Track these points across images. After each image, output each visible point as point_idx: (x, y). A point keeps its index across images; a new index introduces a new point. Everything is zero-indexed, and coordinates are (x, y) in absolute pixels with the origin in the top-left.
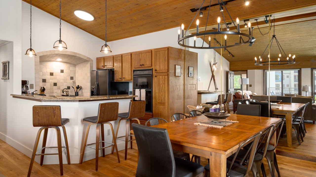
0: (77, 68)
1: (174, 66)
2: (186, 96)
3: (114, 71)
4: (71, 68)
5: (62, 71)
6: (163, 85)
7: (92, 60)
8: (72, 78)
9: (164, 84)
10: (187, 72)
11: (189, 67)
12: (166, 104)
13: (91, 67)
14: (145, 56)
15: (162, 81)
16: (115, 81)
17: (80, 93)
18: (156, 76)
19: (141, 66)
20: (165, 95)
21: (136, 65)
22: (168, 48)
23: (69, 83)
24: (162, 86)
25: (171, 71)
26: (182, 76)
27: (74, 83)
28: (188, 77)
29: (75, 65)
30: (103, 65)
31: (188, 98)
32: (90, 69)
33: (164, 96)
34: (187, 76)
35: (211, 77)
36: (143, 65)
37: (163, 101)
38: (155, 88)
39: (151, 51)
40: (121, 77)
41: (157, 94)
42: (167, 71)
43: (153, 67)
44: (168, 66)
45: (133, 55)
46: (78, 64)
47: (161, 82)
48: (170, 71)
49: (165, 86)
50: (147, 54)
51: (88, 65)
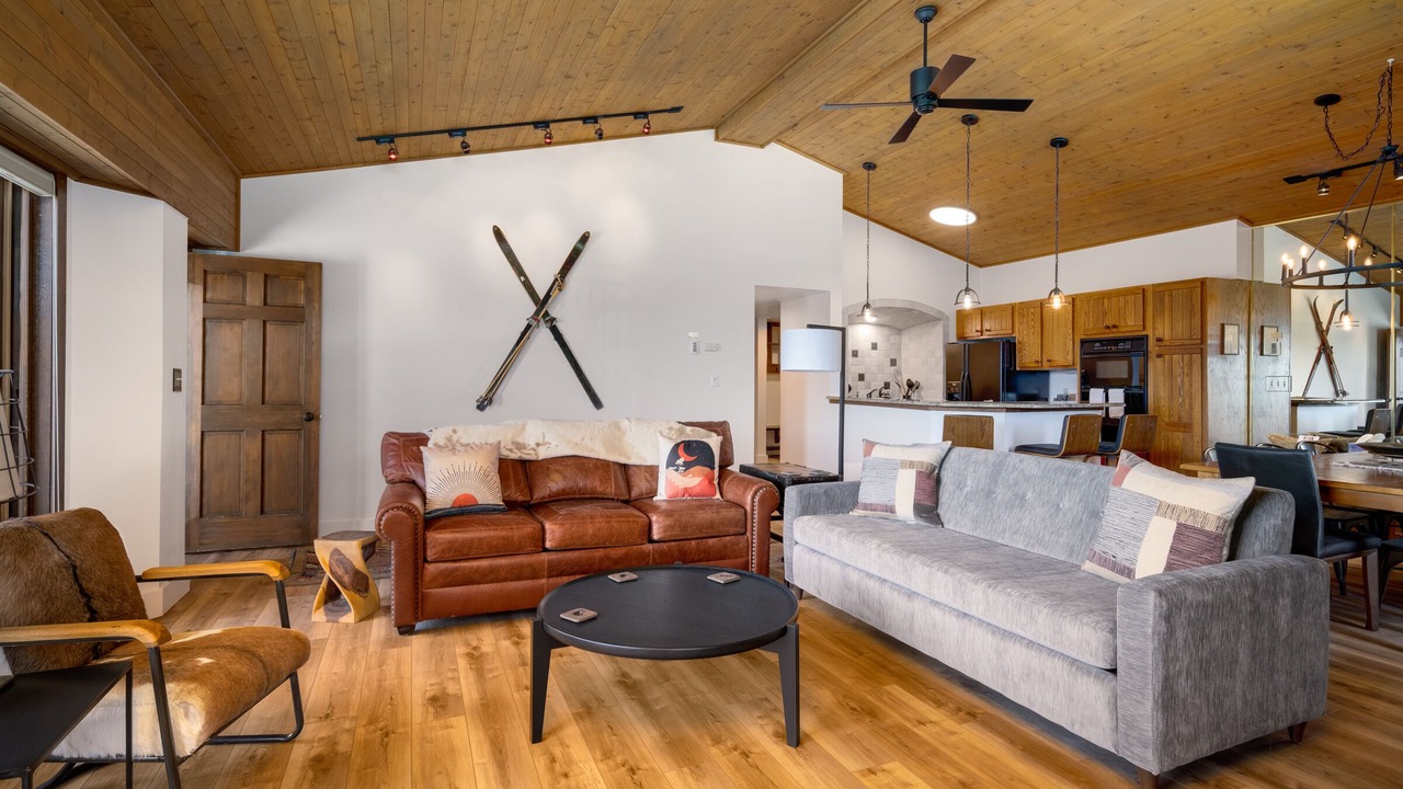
0: (905, 338)
1: (1219, 328)
2: (1255, 410)
3: (1015, 344)
4: (892, 337)
5: (874, 346)
6: (1186, 379)
7: (947, 318)
8: (893, 362)
9: (1190, 375)
10: (1258, 343)
11: (1262, 327)
12: (1197, 430)
13: (946, 334)
14: (1122, 304)
15: (1183, 368)
16: (1018, 369)
17: (914, 396)
18: (1159, 356)
19: (1107, 331)
20: (1191, 404)
21: (1091, 328)
22: (1203, 282)
23: (888, 373)
24: (1179, 380)
25: (1212, 341)
26: (1243, 352)
27: (899, 373)
28: (1262, 354)
29: (901, 330)
30: (979, 329)
31: (1263, 414)
32: (944, 338)
33: (1187, 407)
34: (1258, 352)
35: (1316, 352)
36: (1115, 326)
37: (1185, 419)
38: (1156, 386)
39: (1143, 290)
40: (1039, 360)
41: (1164, 403)
42: (1199, 341)
43: (1149, 332)
44: (1202, 328)
45: (1078, 303)
46: (908, 328)
47: (1179, 371)
48: (1209, 342)
49: (1191, 380)
50: (1128, 297)
51: (939, 330)
